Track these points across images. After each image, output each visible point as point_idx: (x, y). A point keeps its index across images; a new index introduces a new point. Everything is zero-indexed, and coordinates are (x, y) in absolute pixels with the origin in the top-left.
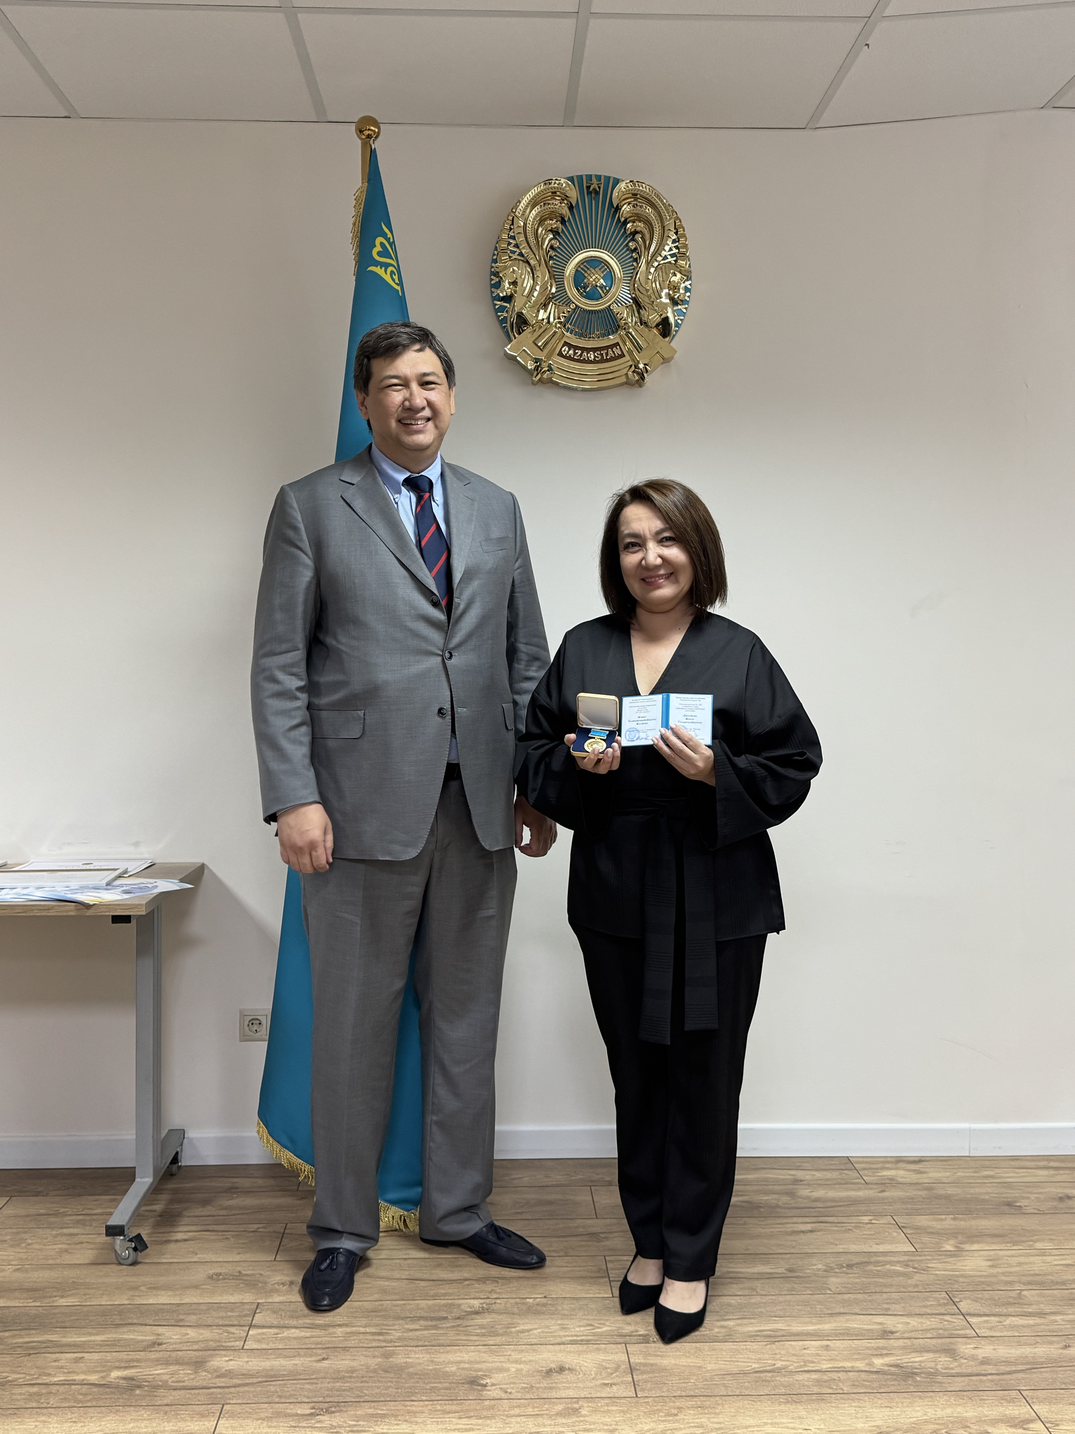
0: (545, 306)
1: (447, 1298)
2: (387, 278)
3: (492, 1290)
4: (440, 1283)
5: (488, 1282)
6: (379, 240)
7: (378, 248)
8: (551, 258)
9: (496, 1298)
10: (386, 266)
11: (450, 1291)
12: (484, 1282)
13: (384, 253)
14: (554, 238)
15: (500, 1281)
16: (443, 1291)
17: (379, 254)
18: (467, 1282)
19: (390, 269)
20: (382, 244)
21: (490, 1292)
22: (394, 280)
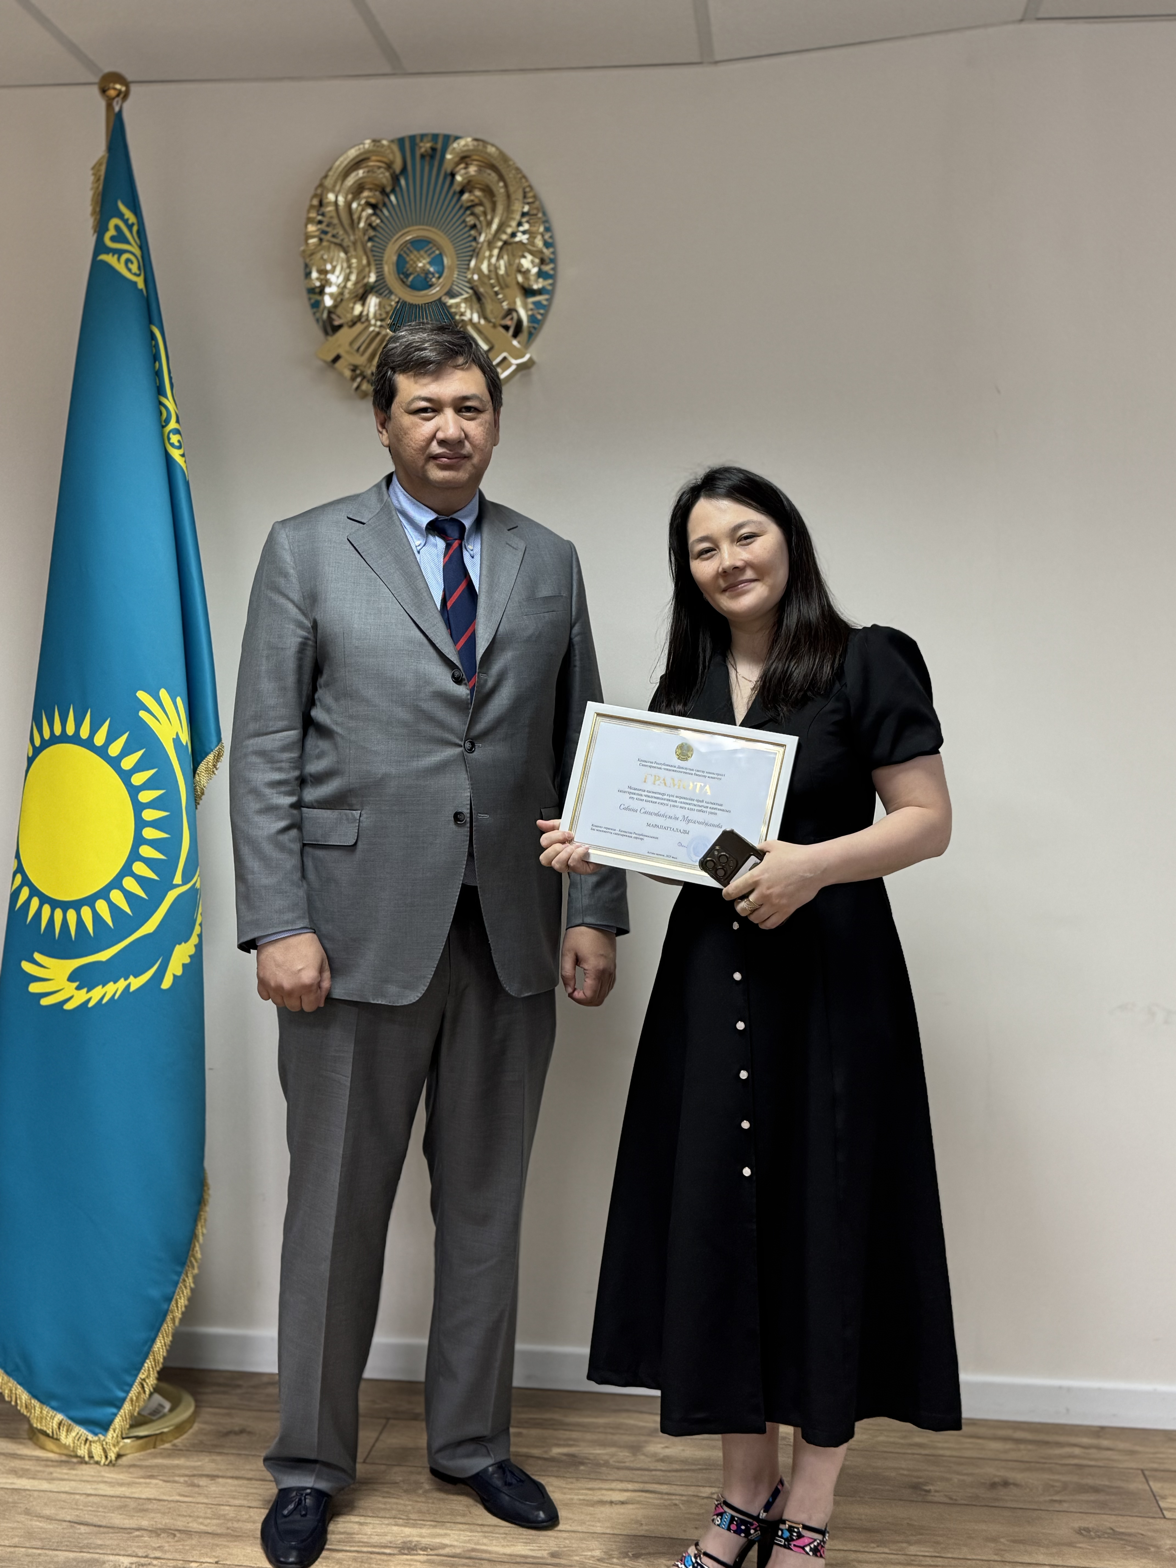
0: (362, 298)
1: (98, 1551)
2: (121, 268)
3: (159, 1547)
4: (105, 1530)
5: (163, 1535)
6: (114, 221)
7: (112, 232)
8: (370, 239)
9: (156, 1558)
10: (120, 252)
11: (108, 1542)
12: (158, 1535)
13: (120, 237)
14: (375, 214)
15: (178, 1535)
16: (99, 1542)
17: (113, 239)
18: (137, 1533)
19: (125, 256)
20: (117, 228)
21: (155, 1549)
22: (130, 270)
